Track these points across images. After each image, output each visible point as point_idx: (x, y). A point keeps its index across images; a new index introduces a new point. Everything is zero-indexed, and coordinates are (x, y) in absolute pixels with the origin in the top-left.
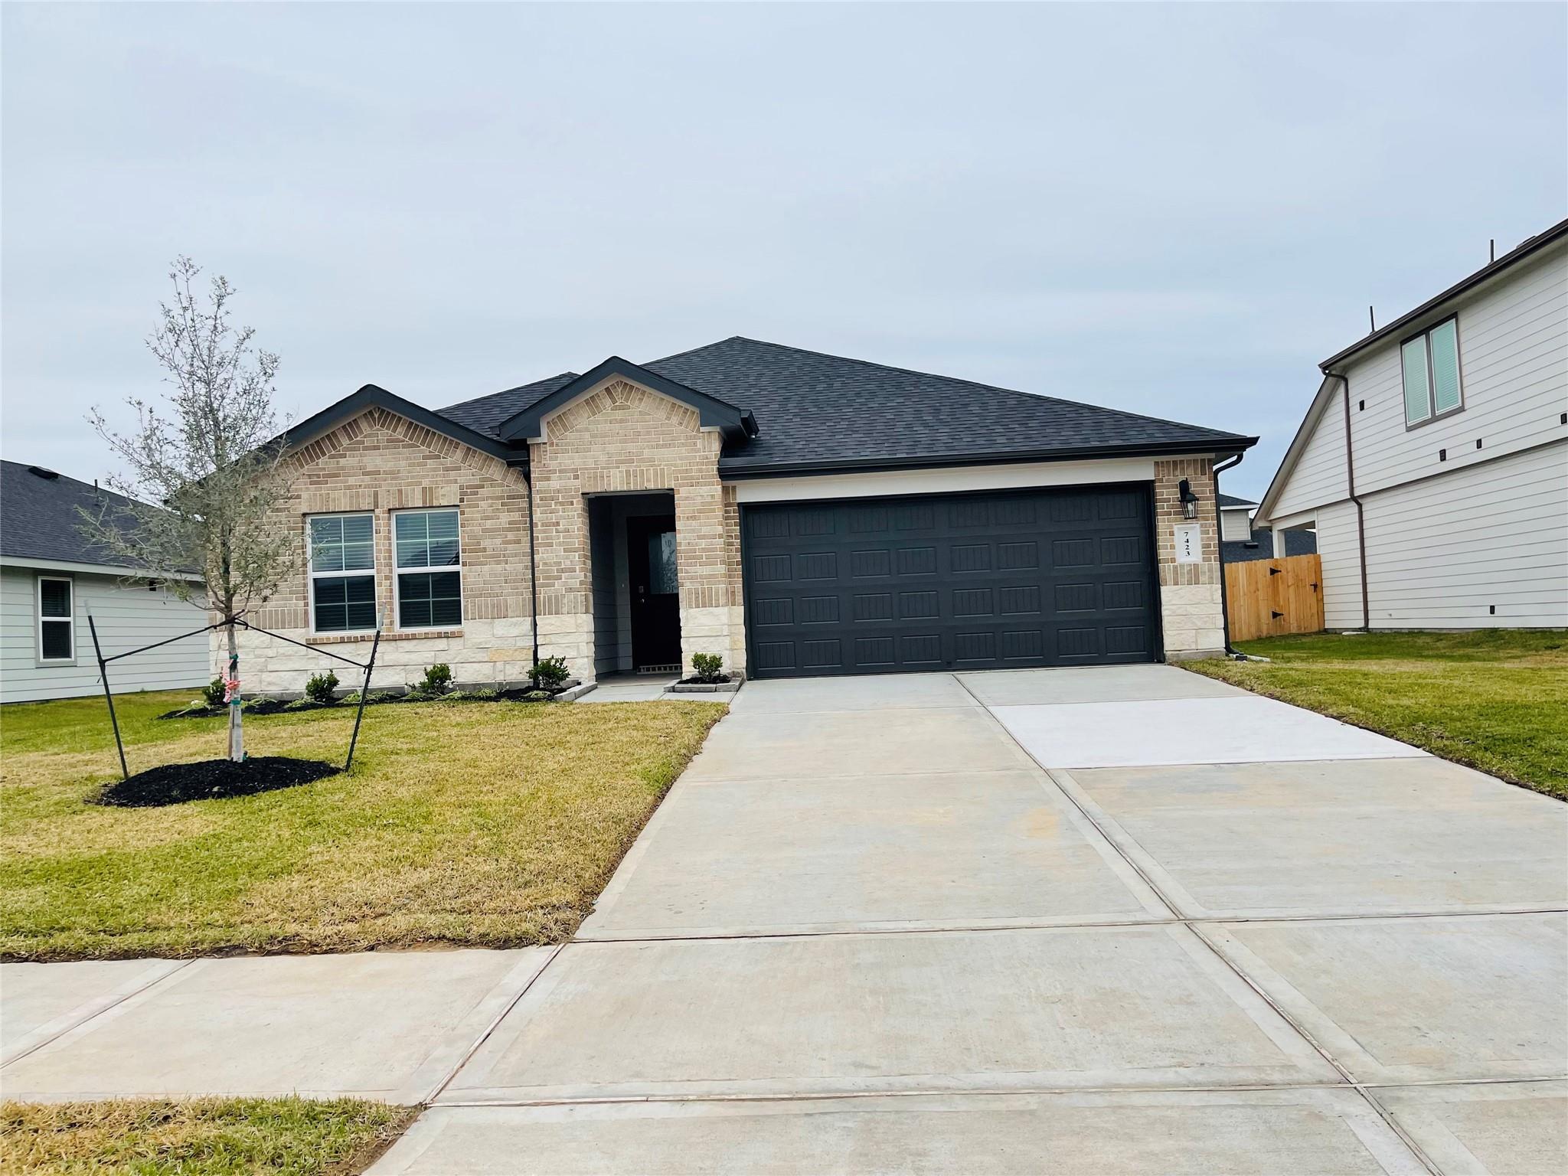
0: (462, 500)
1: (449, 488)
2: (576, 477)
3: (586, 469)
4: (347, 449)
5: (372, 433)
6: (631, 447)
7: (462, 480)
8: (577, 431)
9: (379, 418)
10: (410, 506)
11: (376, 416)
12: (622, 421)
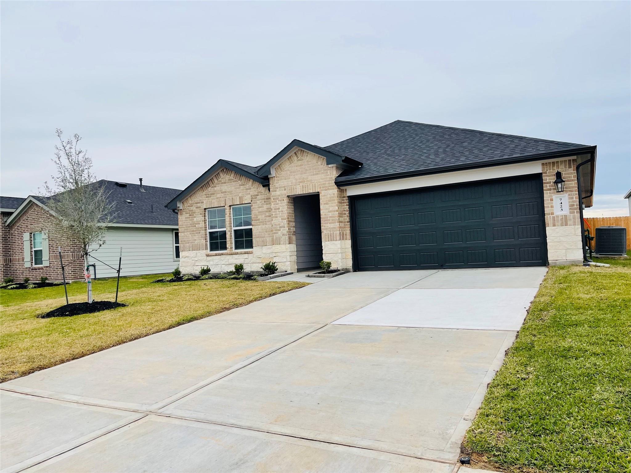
0: (252, 201)
1: (247, 197)
2: (285, 190)
3: (288, 186)
4: (216, 184)
5: (225, 177)
6: (304, 176)
7: (252, 193)
8: (285, 171)
9: (226, 172)
10: (236, 204)
11: (225, 171)
12: (301, 165)
